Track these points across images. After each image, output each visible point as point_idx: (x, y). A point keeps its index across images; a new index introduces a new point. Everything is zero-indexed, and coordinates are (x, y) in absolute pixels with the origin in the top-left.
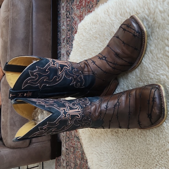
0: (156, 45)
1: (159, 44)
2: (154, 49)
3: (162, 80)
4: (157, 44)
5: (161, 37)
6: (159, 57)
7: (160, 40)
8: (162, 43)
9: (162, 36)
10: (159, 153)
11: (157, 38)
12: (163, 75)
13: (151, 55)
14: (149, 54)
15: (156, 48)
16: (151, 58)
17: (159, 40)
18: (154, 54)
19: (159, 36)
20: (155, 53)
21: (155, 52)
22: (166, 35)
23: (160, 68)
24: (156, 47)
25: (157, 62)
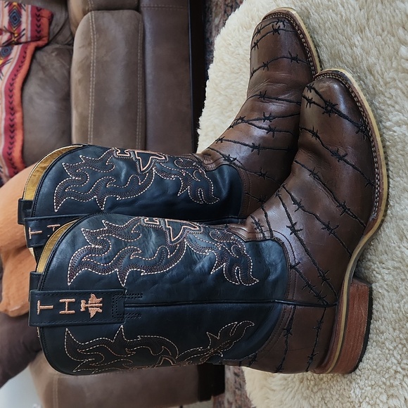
0: (379, 51)
1: (386, 44)
2: (375, 61)
3: (398, 140)
4: (382, 45)
5: (389, 24)
6: (388, 80)
7: (388, 32)
8: (392, 39)
9: (390, 22)
10: (401, 340)
11: (380, 31)
12: (399, 126)
13: (372, 77)
14: (366, 78)
15: (381, 58)
16: (371, 87)
17: (386, 33)
18: (376, 75)
19: (384, 24)
20: (380, 72)
21: (379, 69)
22: (400, 15)
23: (392, 109)
24: (380, 53)
25: (386, 94)
